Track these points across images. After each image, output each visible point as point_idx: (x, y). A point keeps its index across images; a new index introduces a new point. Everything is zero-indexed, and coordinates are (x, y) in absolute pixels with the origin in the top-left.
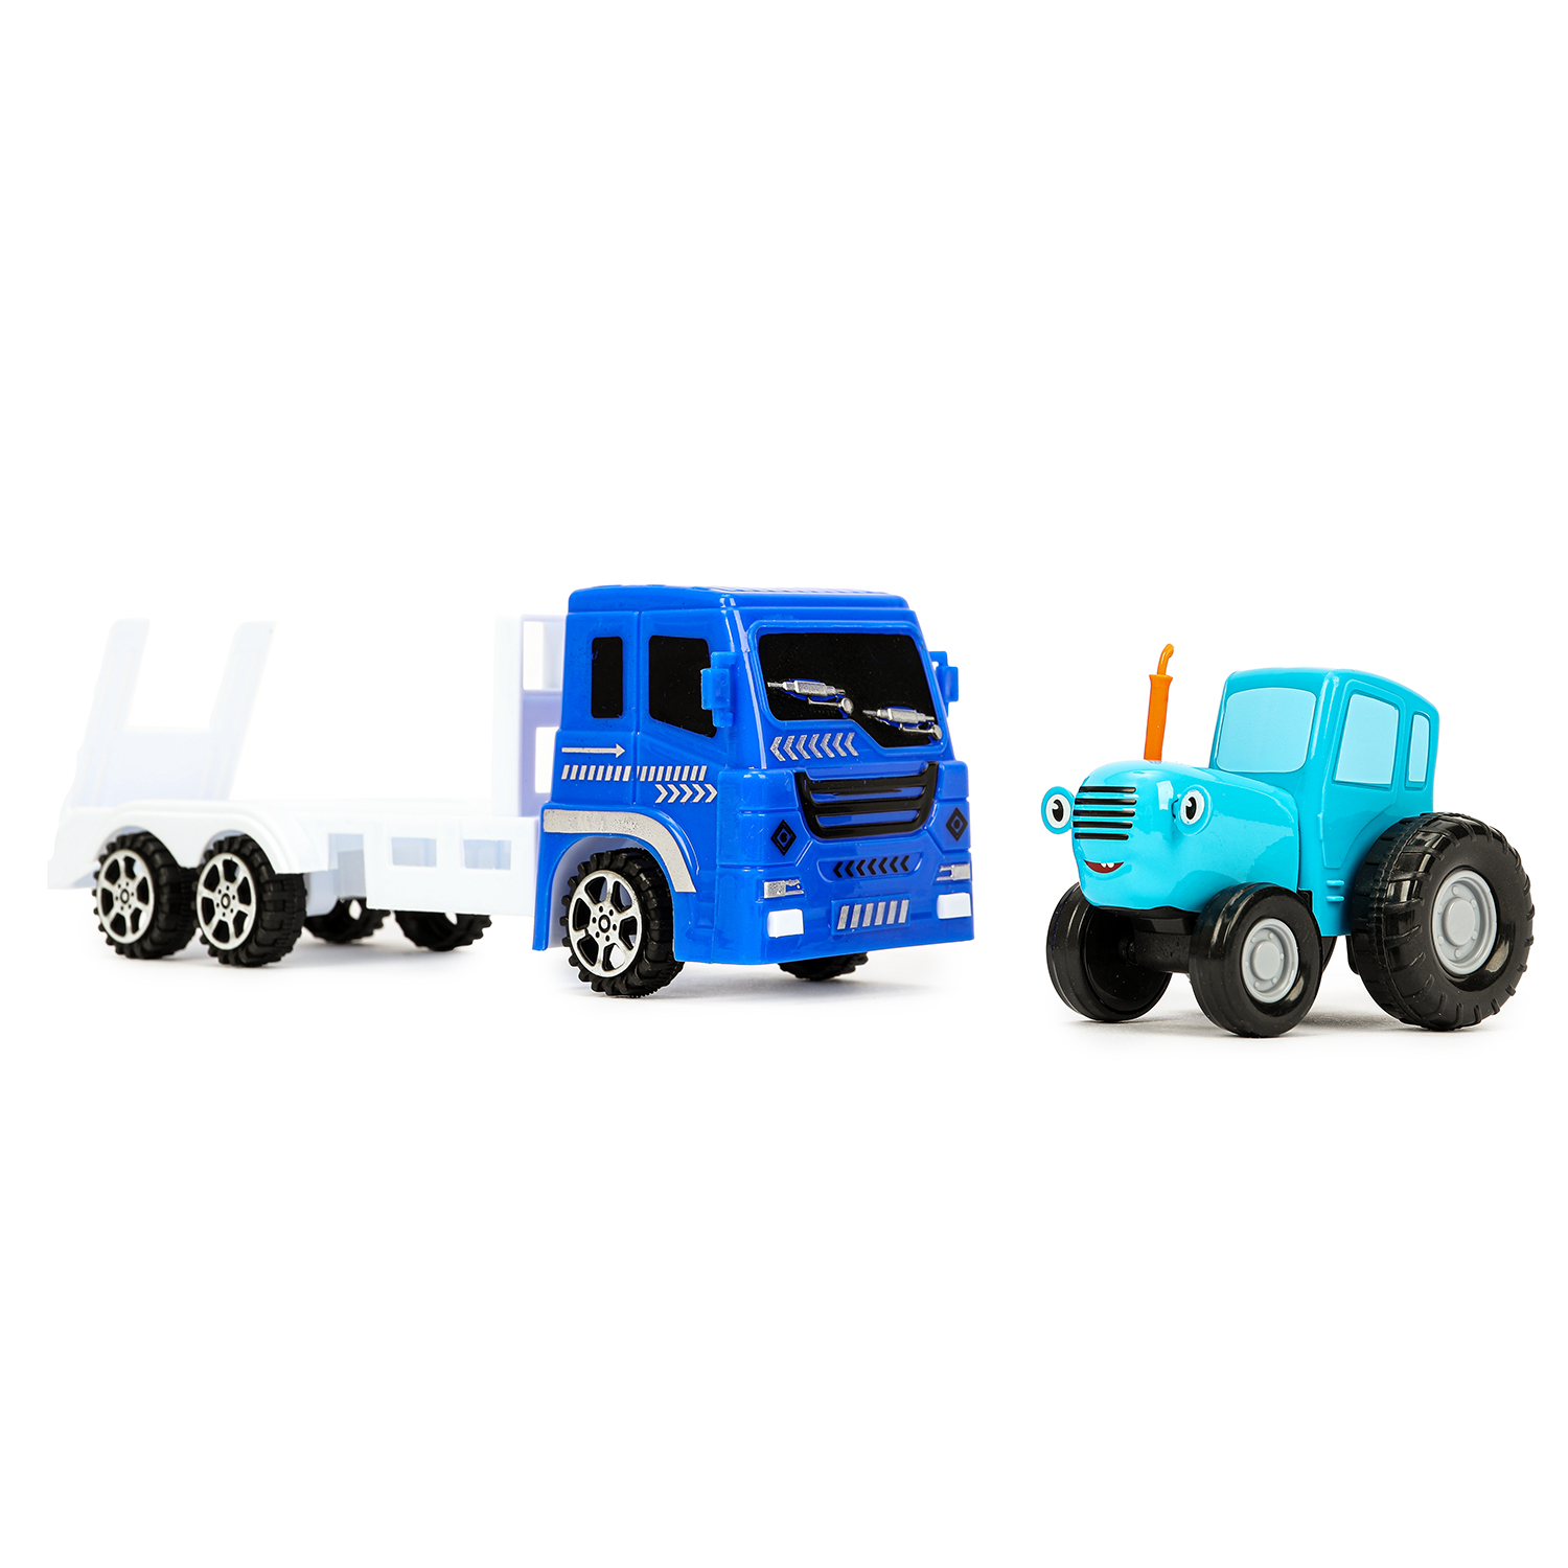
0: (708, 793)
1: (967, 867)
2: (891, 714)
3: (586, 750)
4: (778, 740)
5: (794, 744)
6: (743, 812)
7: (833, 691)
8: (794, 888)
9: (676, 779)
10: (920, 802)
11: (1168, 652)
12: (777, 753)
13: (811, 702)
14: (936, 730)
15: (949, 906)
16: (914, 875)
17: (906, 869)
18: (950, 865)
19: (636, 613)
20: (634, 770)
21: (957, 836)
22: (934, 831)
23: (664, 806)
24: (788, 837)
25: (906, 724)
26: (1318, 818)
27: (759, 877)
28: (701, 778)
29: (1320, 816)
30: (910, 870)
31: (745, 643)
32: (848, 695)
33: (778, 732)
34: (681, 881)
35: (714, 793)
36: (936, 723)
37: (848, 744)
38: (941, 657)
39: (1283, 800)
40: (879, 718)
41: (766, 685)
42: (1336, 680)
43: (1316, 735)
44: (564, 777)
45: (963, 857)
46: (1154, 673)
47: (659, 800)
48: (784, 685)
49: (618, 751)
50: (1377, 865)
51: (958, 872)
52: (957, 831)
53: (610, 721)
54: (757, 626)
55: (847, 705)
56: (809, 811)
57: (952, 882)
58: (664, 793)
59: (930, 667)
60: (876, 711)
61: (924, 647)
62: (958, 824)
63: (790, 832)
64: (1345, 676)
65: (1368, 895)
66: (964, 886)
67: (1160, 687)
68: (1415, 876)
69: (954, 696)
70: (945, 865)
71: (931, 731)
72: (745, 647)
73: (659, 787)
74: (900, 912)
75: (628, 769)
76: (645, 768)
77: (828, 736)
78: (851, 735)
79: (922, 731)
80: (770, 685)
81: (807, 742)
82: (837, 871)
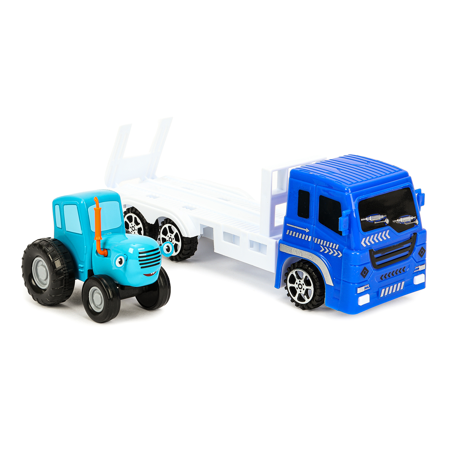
0: (339, 254)
1: (424, 265)
2: (402, 220)
3: (295, 227)
4: (364, 239)
5: (369, 239)
6: (351, 265)
7: (383, 217)
8: (367, 287)
9: (327, 246)
10: (410, 248)
12: (363, 244)
13: (375, 223)
14: (417, 222)
15: (418, 280)
16: (406, 273)
17: (404, 271)
18: (419, 266)
19: (315, 185)
20: (312, 238)
21: (421, 256)
22: (414, 257)
23: (323, 253)
24: (366, 272)
25: (407, 222)
27: (356, 287)
28: (337, 248)
31: (354, 206)
32: (387, 217)
33: (364, 237)
34: (328, 281)
35: (341, 255)
36: (417, 218)
37: (387, 235)
38: (419, 191)
40: (398, 222)
41: (361, 220)
44: (287, 233)
45: (423, 262)
47: (321, 251)
48: (367, 219)
49: (307, 230)
51: (421, 268)
52: (422, 254)
53: (304, 219)
54: (358, 199)
55: (387, 221)
56: (373, 261)
57: (419, 271)
58: (323, 250)
59: (415, 195)
60: (397, 220)
61: (413, 188)
62: (423, 252)
63: (367, 270)
66: (423, 272)
69: (423, 204)
70: (417, 267)
71: (415, 222)
72: (354, 208)
73: (321, 247)
74: (401, 286)
75: (310, 237)
76: (316, 239)
77: (380, 234)
78: (388, 231)
79: (412, 223)
80: (362, 220)
81: (373, 237)
82: (381, 278)
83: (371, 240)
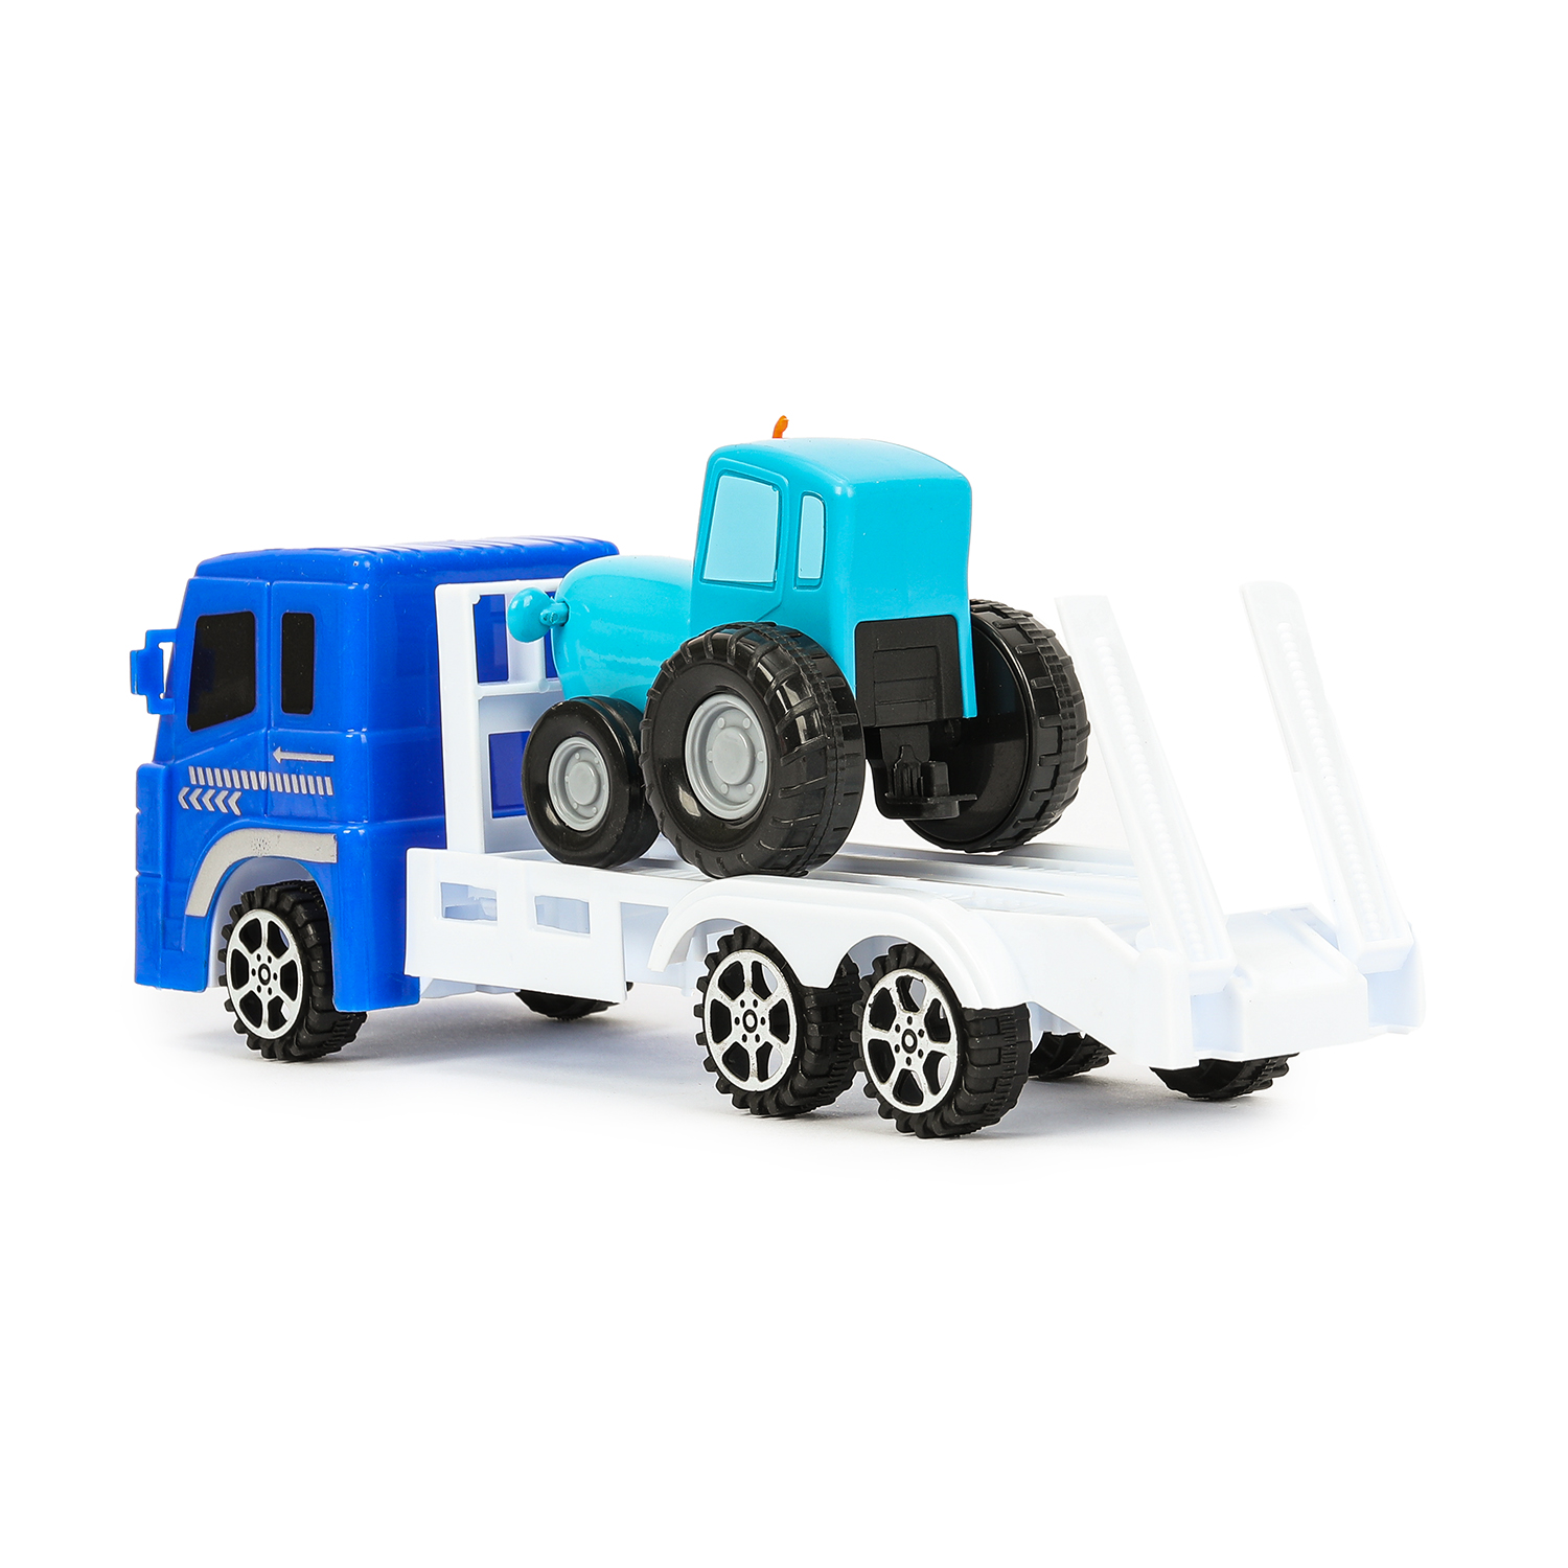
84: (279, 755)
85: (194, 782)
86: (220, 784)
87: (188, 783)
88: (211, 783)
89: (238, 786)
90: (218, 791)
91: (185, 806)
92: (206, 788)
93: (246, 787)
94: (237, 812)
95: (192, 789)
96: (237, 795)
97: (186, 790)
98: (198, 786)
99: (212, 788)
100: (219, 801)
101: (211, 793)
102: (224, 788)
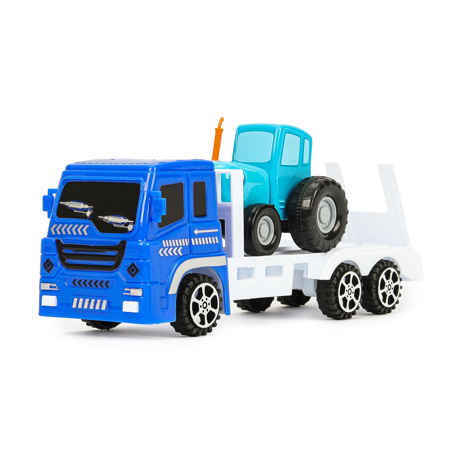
2: (111, 219)
4: (55, 226)
5: (61, 228)
7: (87, 207)
8: (54, 287)
11: (222, 120)
12: (53, 231)
13: (75, 211)
15: (128, 307)
16: (111, 290)
17: (108, 287)
18: (131, 288)
21: (132, 275)
24: (50, 266)
25: (116, 224)
26: (276, 179)
29: (277, 178)
30: (110, 287)
32: (92, 209)
33: (56, 223)
36: (134, 224)
37: (84, 230)
39: (263, 173)
40: (105, 220)
41: (59, 203)
42: (280, 129)
43: (274, 149)
46: (217, 127)
48: (66, 203)
50: (299, 194)
51: (134, 292)
55: (89, 214)
56: (62, 256)
57: (130, 296)
60: (105, 217)
62: (134, 270)
63: (51, 264)
64: (284, 127)
65: (296, 204)
66: (137, 299)
67: (219, 132)
68: (312, 198)
70: (128, 288)
74: (102, 305)
77: (76, 226)
78: (87, 226)
79: (124, 227)
80: (61, 203)
81: (67, 227)
82: (74, 282)
83: (63, 230)
84: (196, 232)
85: (165, 246)
86: (174, 245)
87: (162, 247)
88: (171, 245)
89: (181, 245)
90: (174, 248)
91: (162, 255)
92: (169, 247)
93: (184, 245)
94: (181, 254)
95: (164, 248)
96: (181, 248)
97: (162, 249)
98: (166, 247)
99: (171, 247)
100: (174, 251)
101: (171, 249)
102: (176, 246)
